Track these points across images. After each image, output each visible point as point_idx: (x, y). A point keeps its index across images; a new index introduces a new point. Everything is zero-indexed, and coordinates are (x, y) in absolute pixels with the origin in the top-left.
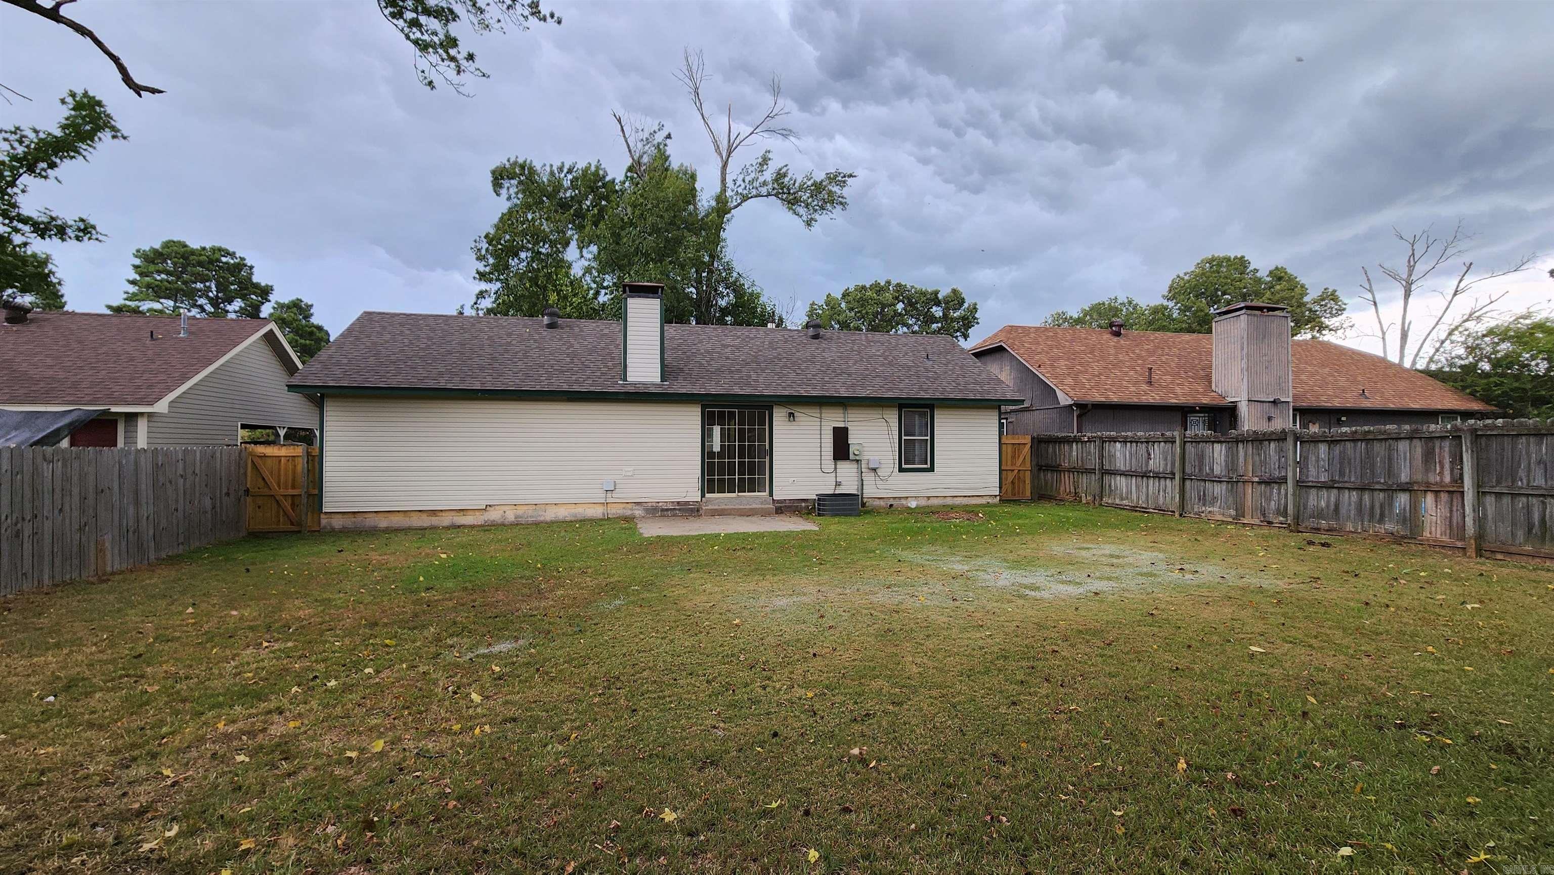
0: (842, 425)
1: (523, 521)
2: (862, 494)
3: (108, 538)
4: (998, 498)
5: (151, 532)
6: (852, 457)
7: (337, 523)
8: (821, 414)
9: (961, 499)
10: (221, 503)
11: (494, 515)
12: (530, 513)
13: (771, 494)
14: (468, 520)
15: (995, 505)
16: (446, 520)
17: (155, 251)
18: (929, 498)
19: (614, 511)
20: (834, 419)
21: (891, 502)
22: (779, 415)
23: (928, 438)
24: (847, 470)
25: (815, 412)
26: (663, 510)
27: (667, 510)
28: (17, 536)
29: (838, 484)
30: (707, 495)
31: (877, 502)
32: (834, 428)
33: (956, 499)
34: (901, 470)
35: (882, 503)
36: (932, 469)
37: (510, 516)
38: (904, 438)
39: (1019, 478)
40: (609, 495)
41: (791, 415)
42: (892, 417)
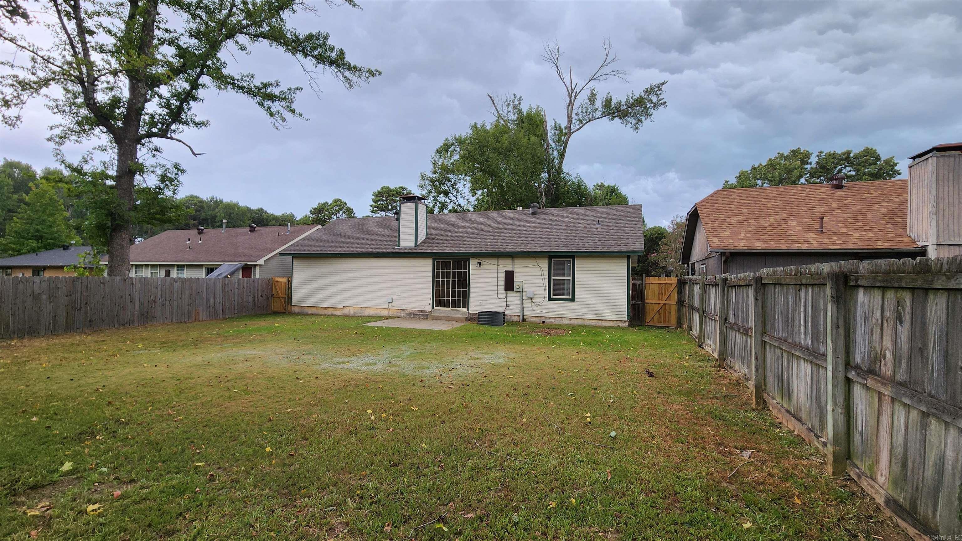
0: (510, 269)
1: (356, 315)
2: (523, 313)
3: (201, 309)
4: (627, 323)
5: (221, 308)
6: (515, 289)
7: (296, 310)
8: (498, 262)
9: (596, 321)
10: (258, 299)
11: (346, 311)
12: (359, 311)
13: (468, 310)
14: (337, 313)
15: (623, 329)
16: (329, 312)
17: (379, 192)
18: (571, 319)
19: (392, 313)
20: (506, 265)
21: (544, 320)
22: (473, 263)
23: (571, 278)
24: (513, 297)
25: (494, 261)
26: (414, 314)
27: (416, 314)
28: (163, 305)
29: (507, 306)
30: (435, 308)
31: (534, 320)
32: (506, 271)
33: (592, 321)
34: (550, 299)
35: (537, 320)
36: (573, 300)
37: (352, 313)
38: (552, 278)
39: (665, 310)
40: (390, 305)
41: (480, 263)
42: (544, 264)
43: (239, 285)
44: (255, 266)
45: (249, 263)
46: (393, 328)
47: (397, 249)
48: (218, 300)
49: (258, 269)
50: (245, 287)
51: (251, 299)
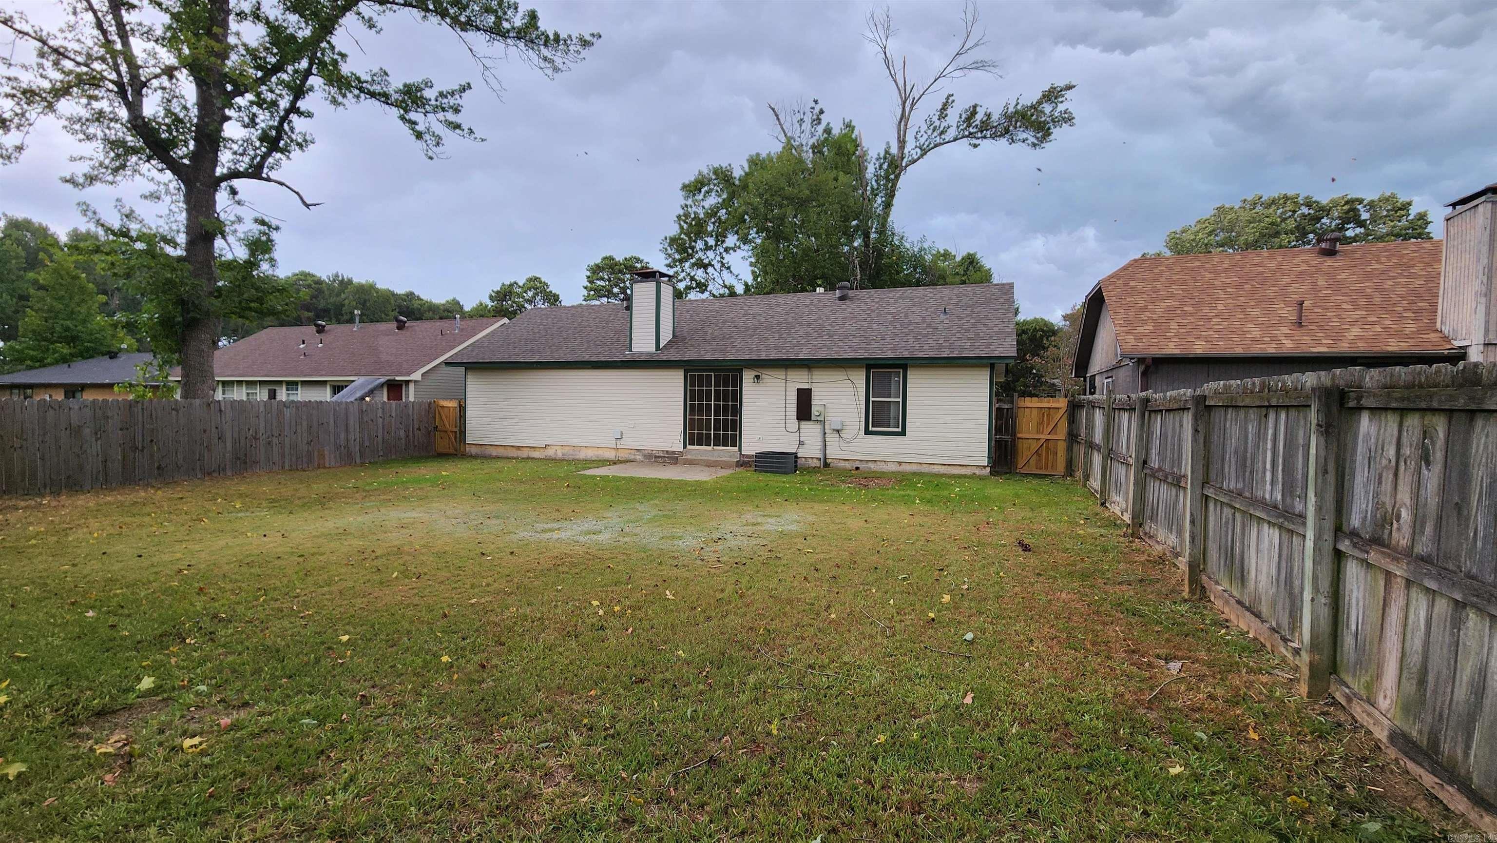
0: (806, 386)
1: (566, 458)
2: (825, 455)
3: (327, 449)
4: (988, 469)
5: (357, 448)
6: (813, 417)
7: (474, 451)
8: (786, 375)
9: (940, 467)
10: (414, 434)
11: (550, 452)
12: (571, 452)
13: (740, 449)
14: (536, 454)
15: (981, 478)
16: (524, 453)
18: (900, 463)
19: (622, 455)
20: (799, 380)
21: (857, 464)
22: (748, 377)
23: (900, 400)
24: (810, 430)
25: (780, 374)
26: (656, 457)
27: (659, 457)
28: (269, 444)
29: (801, 443)
30: (689, 447)
31: (842, 464)
32: (798, 389)
33: (932, 467)
34: (867, 432)
35: (848, 465)
36: (903, 433)
37: (560, 455)
38: (872, 399)
39: (1048, 448)
40: (618, 442)
41: (757, 377)
42: (859, 378)
43: (383, 413)
44: (407, 382)
45: (397, 378)
46: (624, 478)
47: (627, 356)
48: (352, 437)
49: (412, 387)
50: (393, 414)
51: (402, 433)
